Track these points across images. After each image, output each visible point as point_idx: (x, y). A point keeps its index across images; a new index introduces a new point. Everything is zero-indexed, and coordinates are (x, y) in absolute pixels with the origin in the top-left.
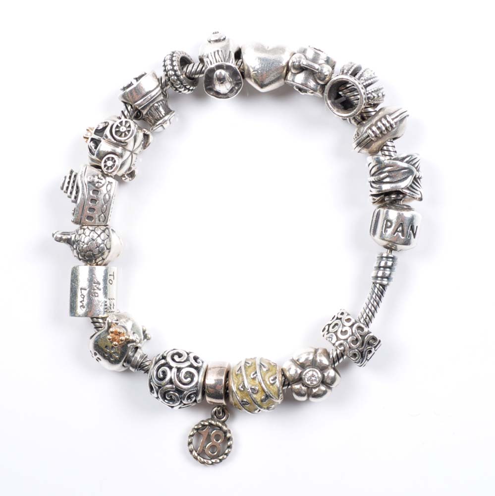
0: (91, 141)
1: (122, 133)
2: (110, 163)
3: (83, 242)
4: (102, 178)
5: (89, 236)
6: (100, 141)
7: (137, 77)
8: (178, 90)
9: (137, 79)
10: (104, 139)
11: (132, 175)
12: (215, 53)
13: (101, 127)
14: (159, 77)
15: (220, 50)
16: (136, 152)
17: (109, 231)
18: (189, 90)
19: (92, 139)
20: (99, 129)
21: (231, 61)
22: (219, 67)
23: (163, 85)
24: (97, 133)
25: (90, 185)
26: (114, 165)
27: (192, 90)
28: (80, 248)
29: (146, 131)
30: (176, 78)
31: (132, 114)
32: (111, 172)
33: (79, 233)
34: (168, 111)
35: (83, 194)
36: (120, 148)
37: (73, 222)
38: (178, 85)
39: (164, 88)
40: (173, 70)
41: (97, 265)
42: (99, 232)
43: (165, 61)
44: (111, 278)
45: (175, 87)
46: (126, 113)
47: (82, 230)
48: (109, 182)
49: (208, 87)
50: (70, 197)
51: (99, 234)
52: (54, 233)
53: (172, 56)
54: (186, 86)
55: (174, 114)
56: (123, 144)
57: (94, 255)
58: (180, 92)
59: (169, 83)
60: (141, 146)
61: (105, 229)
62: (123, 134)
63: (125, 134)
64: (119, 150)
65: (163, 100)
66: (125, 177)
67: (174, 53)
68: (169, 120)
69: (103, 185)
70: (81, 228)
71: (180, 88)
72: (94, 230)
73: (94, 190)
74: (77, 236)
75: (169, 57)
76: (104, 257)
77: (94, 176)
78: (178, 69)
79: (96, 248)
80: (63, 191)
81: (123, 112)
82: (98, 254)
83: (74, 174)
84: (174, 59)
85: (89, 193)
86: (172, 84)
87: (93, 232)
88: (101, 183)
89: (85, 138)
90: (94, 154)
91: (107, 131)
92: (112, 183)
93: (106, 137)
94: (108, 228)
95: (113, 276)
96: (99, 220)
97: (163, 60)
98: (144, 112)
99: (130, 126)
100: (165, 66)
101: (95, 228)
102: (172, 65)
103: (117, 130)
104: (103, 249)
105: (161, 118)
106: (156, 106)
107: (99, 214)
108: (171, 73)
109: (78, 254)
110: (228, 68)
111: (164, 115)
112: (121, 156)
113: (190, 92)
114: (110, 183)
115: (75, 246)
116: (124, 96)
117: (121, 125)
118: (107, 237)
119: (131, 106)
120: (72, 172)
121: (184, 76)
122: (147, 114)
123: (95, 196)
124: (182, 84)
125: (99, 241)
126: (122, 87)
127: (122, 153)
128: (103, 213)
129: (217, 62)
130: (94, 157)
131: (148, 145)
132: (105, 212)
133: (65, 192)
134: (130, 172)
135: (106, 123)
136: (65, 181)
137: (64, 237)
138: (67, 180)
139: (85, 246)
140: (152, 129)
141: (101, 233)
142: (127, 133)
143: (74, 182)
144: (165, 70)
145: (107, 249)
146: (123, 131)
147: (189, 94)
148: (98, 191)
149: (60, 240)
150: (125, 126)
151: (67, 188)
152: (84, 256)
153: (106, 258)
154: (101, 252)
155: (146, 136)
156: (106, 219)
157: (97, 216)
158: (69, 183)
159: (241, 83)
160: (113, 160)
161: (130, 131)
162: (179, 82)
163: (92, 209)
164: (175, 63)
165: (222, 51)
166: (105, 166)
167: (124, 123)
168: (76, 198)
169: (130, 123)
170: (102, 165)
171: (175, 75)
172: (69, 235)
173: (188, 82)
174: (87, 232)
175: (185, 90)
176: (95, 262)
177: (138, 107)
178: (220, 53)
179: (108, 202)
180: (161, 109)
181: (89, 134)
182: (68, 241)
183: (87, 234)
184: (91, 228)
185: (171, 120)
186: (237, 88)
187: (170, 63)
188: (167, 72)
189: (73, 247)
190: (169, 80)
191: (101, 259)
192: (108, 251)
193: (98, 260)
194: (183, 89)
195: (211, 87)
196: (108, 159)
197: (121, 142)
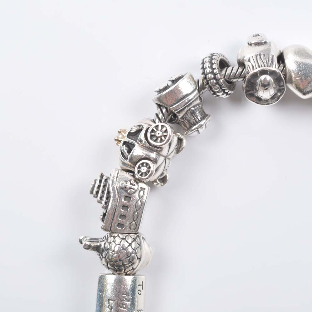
0: (124, 144)
1: (157, 138)
2: (144, 169)
3: (114, 251)
4: (135, 184)
5: (119, 244)
6: (134, 145)
7: (173, 79)
8: (215, 94)
9: (174, 82)
10: (138, 143)
11: (163, 180)
12: (257, 56)
13: (134, 130)
14: (196, 79)
15: (262, 53)
16: (169, 157)
17: (140, 239)
18: (227, 94)
19: (125, 143)
20: (132, 132)
21: (274, 66)
22: (263, 72)
23: (200, 88)
24: (130, 136)
25: (122, 191)
26: (149, 172)
27: (230, 94)
28: (110, 258)
29: (180, 136)
30: (215, 81)
31: (167, 118)
32: (145, 179)
33: (109, 241)
34: (204, 116)
35: (114, 200)
36: (155, 153)
37: (103, 228)
38: (217, 89)
39: (201, 91)
40: (212, 73)
41: (126, 275)
42: (130, 241)
43: (203, 63)
44: (140, 288)
45: (213, 91)
46: (160, 116)
47: (112, 238)
48: (141, 188)
49: (249, 93)
50: (100, 202)
51: (130, 243)
52: (81, 238)
53: (212, 59)
54: (225, 90)
55: (210, 118)
56: (158, 150)
57: (124, 265)
58: (218, 96)
59: (207, 86)
60: (175, 151)
61: (136, 238)
62: (159, 139)
63: (161, 139)
64: (153, 155)
65: (200, 104)
66: (157, 182)
67: (212, 55)
68: (205, 125)
69: (136, 191)
70: (111, 236)
71: (218, 92)
72: (125, 239)
73: (126, 197)
74: (107, 244)
75: (207, 60)
76: (134, 266)
77: (126, 182)
78: (217, 72)
79: (127, 257)
80: (92, 196)
81: (157, 115)
82: (129, 263)
83: (104, 178)
84: (213, 61)
85: (120, 200)
86: (211, 88)
87: (124, 240)
88: (133, 189)
89: (116, 140)
90: (127, 159)
91: (142, 136)
92: (144, 189)
93: (141, 141)
94: (138, 236)
95: (142, 286)
96: (130, 228)
97: (201, 62)
98: (180, 116)
99: (166, 131)
100: (203, 68)
101: (126, 236)
102: (211, 67)
103: (153, 134)
104: (133, 258)
105: (197, 123)
106: (192, 110)
107: (131, 222)
108: (210, 76)
109: (107, 263)
110: (272, 73)
111: (200, 119)
112: (155, 161)
113: (228, 96)
114: (143, 189)
115: (104, 255)
116: (159, 99)
117: (157, 129)
118: (138, 246)
119: (166, 109)
120: (102, 176)
121: (223, 79)
122: (182, 118)
123: (126, 202)
124: (221, 88)
125: (130, 250)
126: (157, 89)
127: (157, 159)
128: (134, 221)
129: (259, 67)
130: (127, 162)
131: (181, 150)
132: (137, 219)
133: (94, 197)
134: (162, 177)
135: (140, 126)
136: (94, 185)
137: (93, 245)
138: (98, 184)
139: (115, 255)
140: (186, 134)
141: (132, 242)
142: (163, 138)
143: (104, 186)
144: (204, 73)
145: (138, 258)
146: (159, 135)
147: (227, 98)
148: (130, 198)
149: (88, 247)
150: (161, 131)
151: (97, 192)
152: (113, 265)
153: (136, 267)
154: (132, 262)
155: (180, 140)
156: (137, 227)
157: (128, 223)
158: (99, 187)
159: (284, 89)
160: (148, 166)
161: (166, 136)
162: (218, 86)
163: (123, 216)
164: (214, 66)
165: (264, 55)
166: (139, 172)
167: (160, 128)
168: (106, 203)
169: (166, 128)
170: (136, 170)
171: (215, 78)
172: (97, 242)
173: (227, 86)
174: (118, 240)
175: (223, 94)
176: (125, 272)
177: (174, 110)
178: (262, 56)
179: (140, 209)
180: (197, 113)
181: (121, 136)
182: (97, 249)
183: (117, 243)
184: (121, 236)
185: (207, 125)
186: (279, 94)
187: (209, 66)
188: (206, 75)
189: (102, 255)
190: (208, 83)
191: (131, 268)
192: (138, 260)
193: (127, 270)
194: (222, 93)
195: (252, 92)
196: (142, 164)
197: (156, 147)
